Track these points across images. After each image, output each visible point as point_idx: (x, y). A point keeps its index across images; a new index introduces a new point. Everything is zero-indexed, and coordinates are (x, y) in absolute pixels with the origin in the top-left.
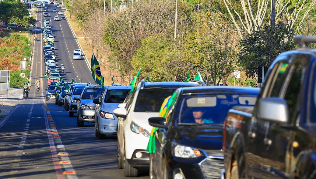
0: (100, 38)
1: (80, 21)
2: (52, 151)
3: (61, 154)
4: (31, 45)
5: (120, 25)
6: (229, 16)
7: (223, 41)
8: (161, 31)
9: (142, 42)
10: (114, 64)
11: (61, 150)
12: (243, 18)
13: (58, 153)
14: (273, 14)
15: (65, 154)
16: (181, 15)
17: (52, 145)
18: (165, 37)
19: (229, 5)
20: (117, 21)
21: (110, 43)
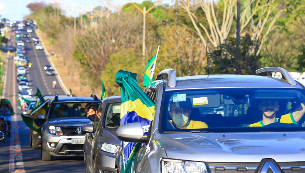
0: (71, 55)
1: (51, 39)
2: (10, 168)
3: (18, 171)
4: (4, 63)
5: (89, 42)
6: (195, 30)
7: (190, 54)
8: (130, 46)
9: (111, 57)
10: (84, 80)
11: (20, 167)
12: (209, 31)
13: (15, 171)
14: (238, 26)
15: (22, 171)
16: (150, 30)
17: (12, 162)
18: (133, 52)
19: (195, 19)
20: (87, 38)
21: (80, 60)
